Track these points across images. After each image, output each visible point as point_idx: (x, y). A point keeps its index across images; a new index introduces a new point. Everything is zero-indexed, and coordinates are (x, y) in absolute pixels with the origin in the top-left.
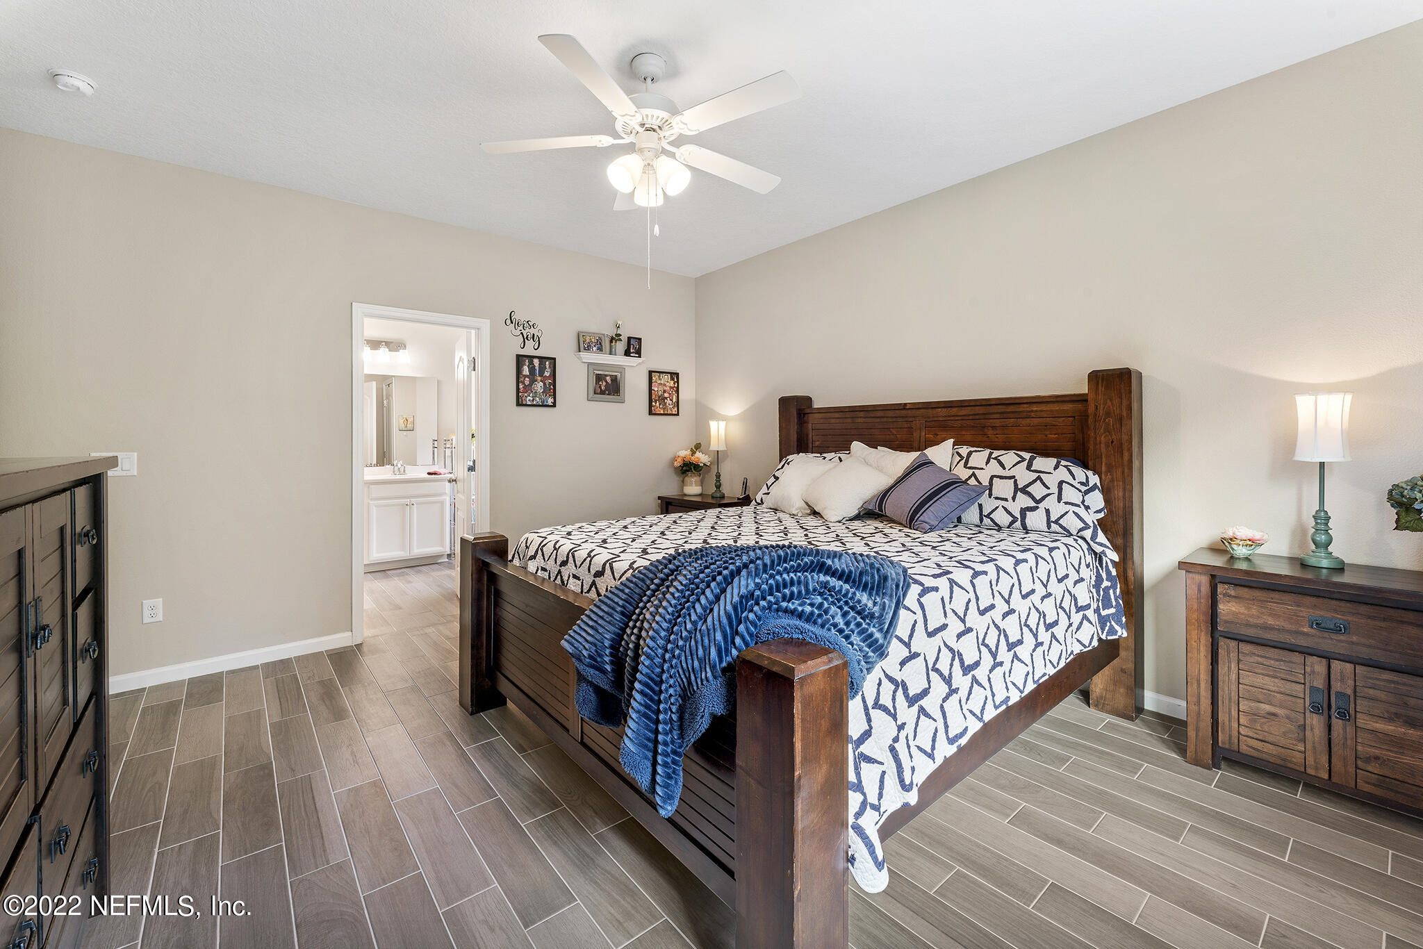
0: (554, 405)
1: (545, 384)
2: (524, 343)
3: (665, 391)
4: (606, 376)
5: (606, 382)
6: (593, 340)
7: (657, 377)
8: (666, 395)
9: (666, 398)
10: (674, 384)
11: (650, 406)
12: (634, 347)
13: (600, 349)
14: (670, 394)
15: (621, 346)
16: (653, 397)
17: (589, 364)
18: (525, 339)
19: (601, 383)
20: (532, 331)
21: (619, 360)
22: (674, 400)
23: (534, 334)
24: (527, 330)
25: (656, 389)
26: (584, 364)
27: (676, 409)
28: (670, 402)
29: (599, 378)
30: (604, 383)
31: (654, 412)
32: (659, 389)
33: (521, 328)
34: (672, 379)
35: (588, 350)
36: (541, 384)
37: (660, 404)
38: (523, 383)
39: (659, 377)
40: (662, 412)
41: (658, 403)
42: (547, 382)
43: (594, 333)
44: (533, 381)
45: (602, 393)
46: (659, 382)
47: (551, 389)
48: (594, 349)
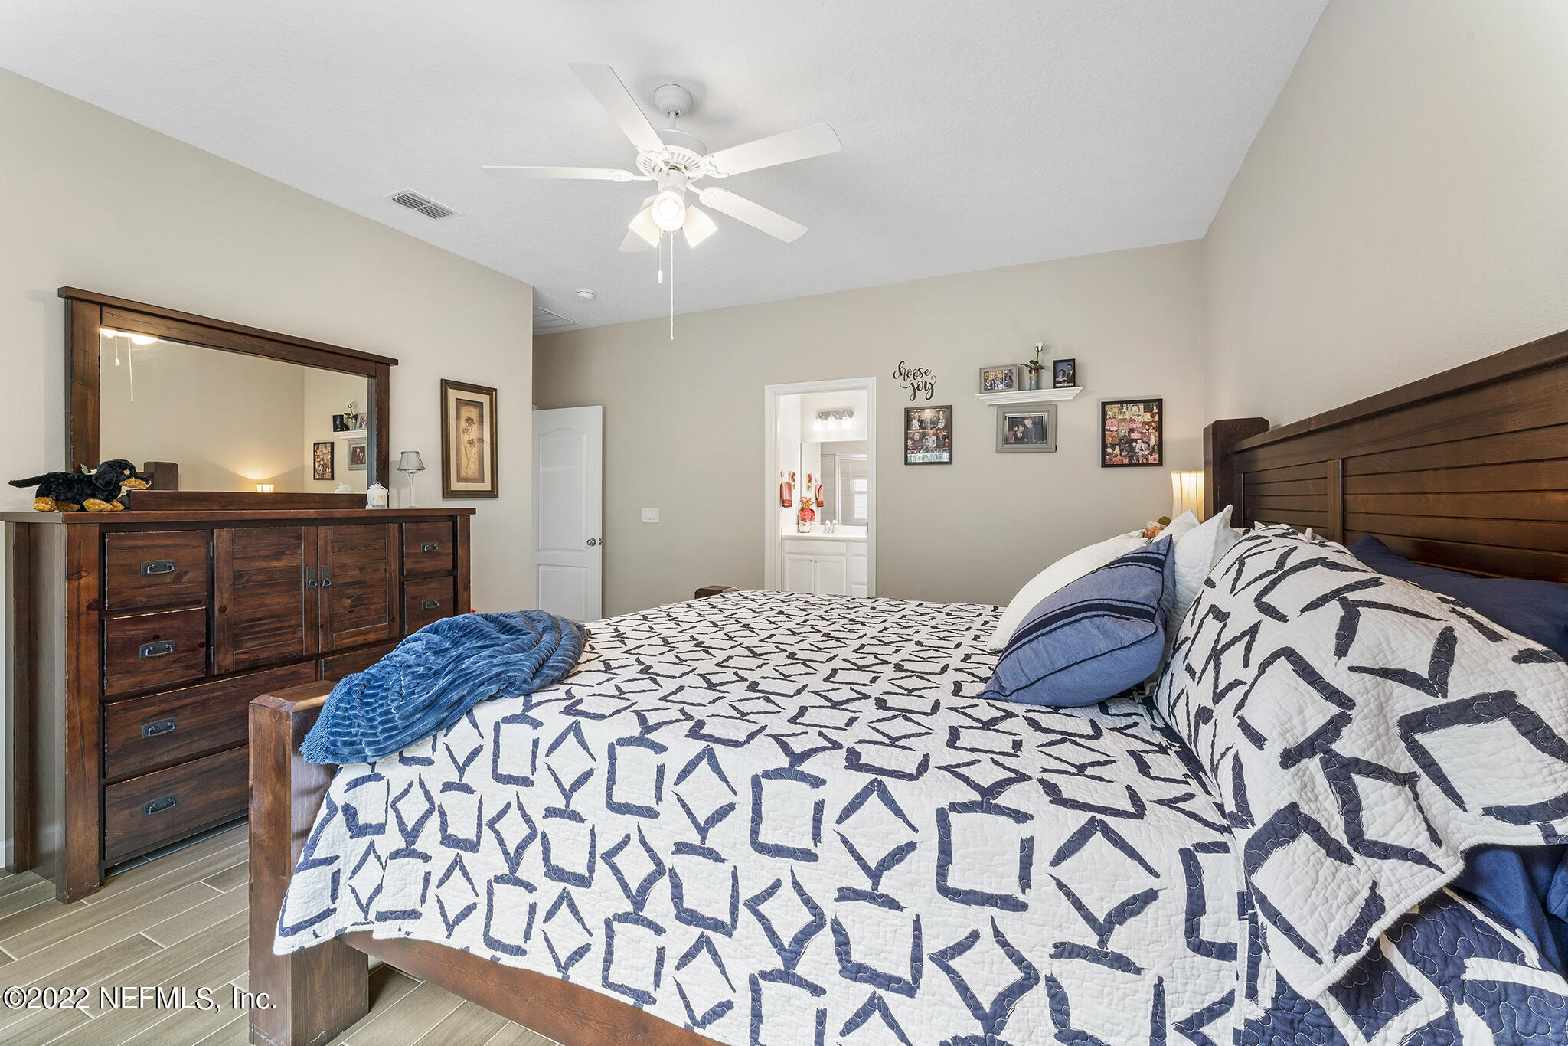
0: (950, 462)
1: (938, 438)
2: (915, 395)
3: (1132, 430)
4: (1024, 418)
5: (1024, 426)
6: (1000, 376)
7: (1116, 410)
8: (1134, 436)
9: (1136, 440)
10: (1153, 416)
11: (1104, 454)
12: (1067, 373)
13: (1009, 386)
14: (1142, 433)
15: (1047, 376)
16: (1109, 440)
17: (999, 406)
18: (916, 389)
19: (1016, 429)
20: (924, 379)
21: (1047, 394)
22: (1153, 441)
23: (926, 382)
24: (919, 379)
25: (1114, 428)
26: (992, 408)
27: (1156, 456)
28: (1144, 446)
29: (1013, 422)
30: (1021, 429)
31: (1108, 462)
32: (1121, 428)
33: (911, 378)
34: (1148, 409)
35: (992, 389)
36: (934, 438)
37: (1121, 451)
38: (912, 439)
39: (1121, 410)
40: (1126, 461)
41: (1117, 450)
42: (941, 435)
43: (1000, 367)
44: (923, 436)
45: (1018, 441)
46: (1121, 417)
47: (946, 442)
48: (1001, 386)
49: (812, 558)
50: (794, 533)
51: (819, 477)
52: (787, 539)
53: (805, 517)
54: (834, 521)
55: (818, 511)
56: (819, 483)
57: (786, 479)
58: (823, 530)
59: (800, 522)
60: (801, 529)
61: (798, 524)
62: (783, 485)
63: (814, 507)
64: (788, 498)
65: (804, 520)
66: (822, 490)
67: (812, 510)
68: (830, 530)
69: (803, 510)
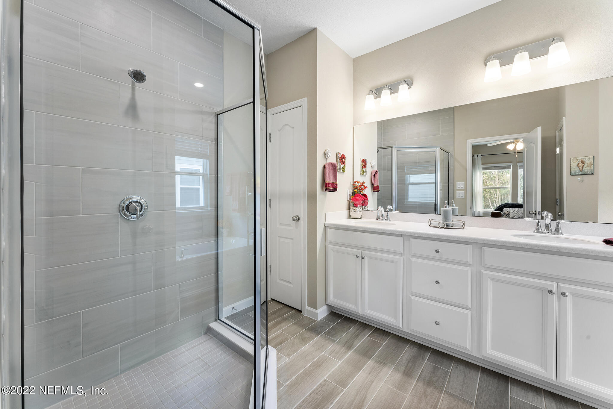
49: (359, 252)
50: (344, 221)
51: (375, 163)
52: (331, 228)
53: (357, 202)
54: (389, 207)
55: (372, 198)
56: (376, 169)
57: (332, 159)
58: (376, 217)
59: (351, 208)
60: (353, 214)
61: (349, 209)
62: (327, 167)
63: (368, 191)
64: (332, 181)
65: (355, 206)
66: (377, 176)
67: (365, 195)
68: (383, 217)
69: (354, 194)
